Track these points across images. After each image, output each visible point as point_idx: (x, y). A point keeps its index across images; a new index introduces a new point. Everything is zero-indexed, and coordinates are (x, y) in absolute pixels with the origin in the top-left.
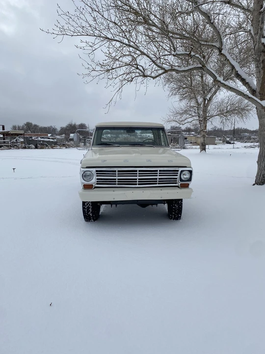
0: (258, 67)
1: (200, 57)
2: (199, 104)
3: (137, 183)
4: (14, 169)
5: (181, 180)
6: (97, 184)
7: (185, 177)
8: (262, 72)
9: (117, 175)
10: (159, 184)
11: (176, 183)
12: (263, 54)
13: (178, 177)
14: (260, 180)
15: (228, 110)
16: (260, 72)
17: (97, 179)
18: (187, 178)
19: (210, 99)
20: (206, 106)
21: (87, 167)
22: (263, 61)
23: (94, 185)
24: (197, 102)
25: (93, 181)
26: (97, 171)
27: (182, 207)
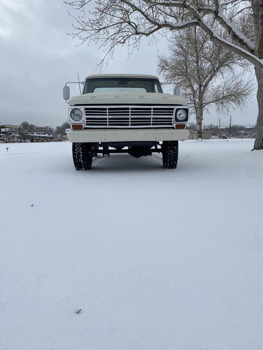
0: (256, 23)
1: (195, 9)
2: (194, 92)
3: (130, 123)
4: (7, 148)
5: (177, 120)
6: (87, 125)
7: (181, 116)
8: (261, 27)
9: (107, 114)
10: (153, 124)
11: (171, 124)
12: (261, 8)
13: (173, 117)
14: (259, 145)
15: (224, 95)
16: (258, 28)
17: (87, 119)
18: (183, 117)
19: (206, 85)
20: (201, 93)
21: (75, 105)
22: (261, 16)
23: (83, 125)
24: (193, 90)
25: (83, 121)
26: (86, 109)
27: (177, 152)
